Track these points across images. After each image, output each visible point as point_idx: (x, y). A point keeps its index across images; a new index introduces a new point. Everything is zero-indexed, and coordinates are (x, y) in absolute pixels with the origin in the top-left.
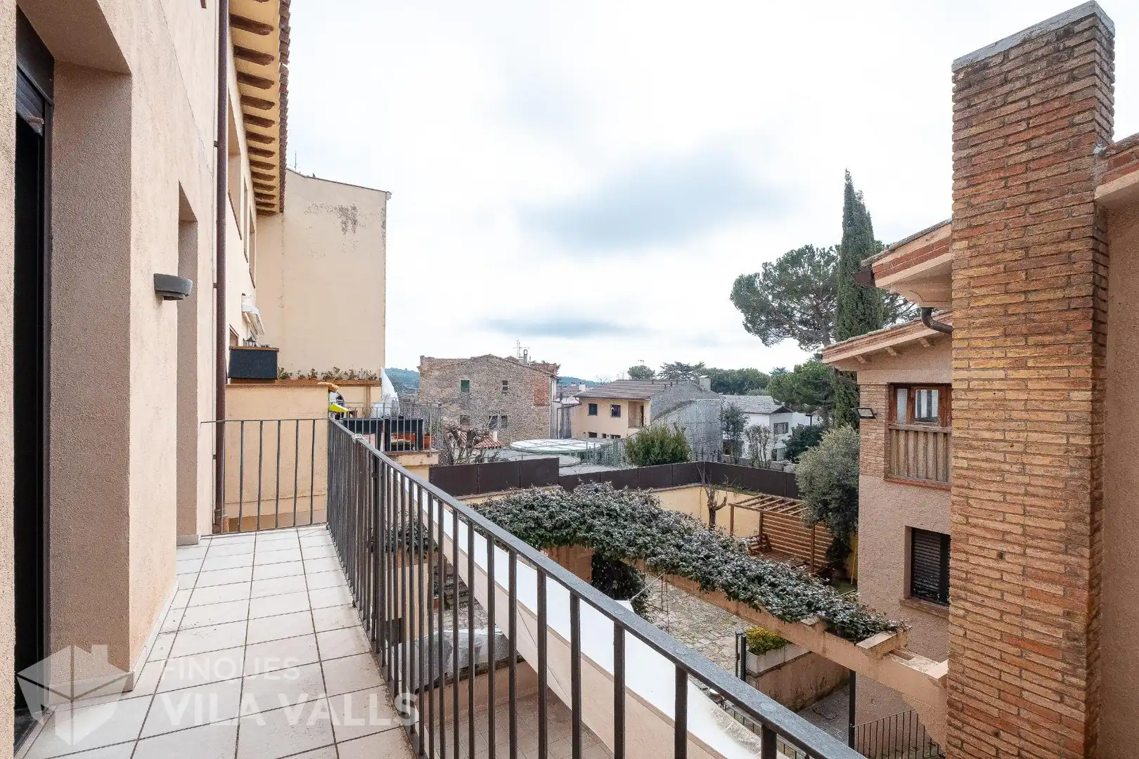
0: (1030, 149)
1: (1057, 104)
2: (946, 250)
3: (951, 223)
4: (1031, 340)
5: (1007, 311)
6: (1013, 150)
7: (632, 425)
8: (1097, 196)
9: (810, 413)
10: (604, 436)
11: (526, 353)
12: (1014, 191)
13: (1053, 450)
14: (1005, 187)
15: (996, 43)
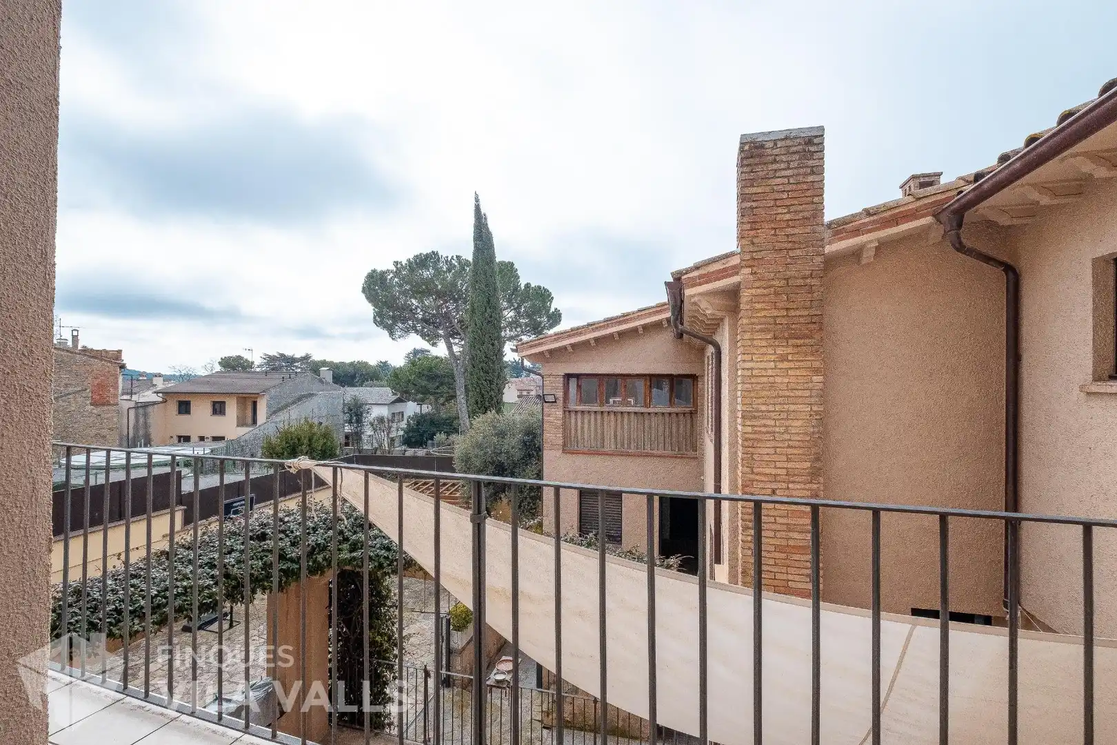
0: (789, 212)
1: (805, 187)
2: (737, 273)
3: (739, 254)
4: (791, 342)
5: (775, 321)
6: (780, 210)
7: (241, 423)
8: (826, 252)
9: (421, 402)
10: (202, 439)
11: (75, 333)
12: (780, 239)
13: (802, 416)
14: (775, 235)
15: (770, 132)
